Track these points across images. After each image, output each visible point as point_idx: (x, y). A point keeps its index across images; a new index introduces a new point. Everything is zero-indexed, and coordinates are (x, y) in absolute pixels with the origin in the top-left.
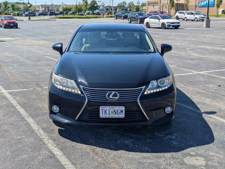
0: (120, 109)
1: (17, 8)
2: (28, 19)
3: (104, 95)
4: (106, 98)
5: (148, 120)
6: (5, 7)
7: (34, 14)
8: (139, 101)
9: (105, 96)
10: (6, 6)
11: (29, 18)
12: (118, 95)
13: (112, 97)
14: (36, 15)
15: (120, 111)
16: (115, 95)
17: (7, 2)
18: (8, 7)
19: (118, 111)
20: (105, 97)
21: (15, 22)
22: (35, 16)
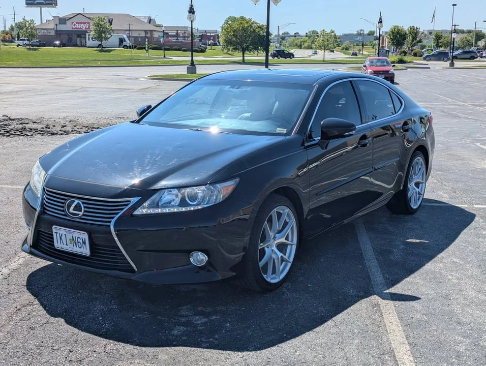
0: (80, 237)
1: (445, 42)
2: (448, 66)
3: (62, 205)
4: (63, 211)
5: (136, 270)
6: (413, 41)
7: (473, 54)
8: (112, 228)
9: (62, 207)
10: (414, 38)
11: (450, 63)
12: (83, 208)
13: (73, 210)
14: (477, 58)
15: (81, 241)
16: (78, 208)
17: (417, 29)
18: (418, 39)
19: (79, 240)
20: (62, 209)
21: (388, 71)
22: (475, 59)
